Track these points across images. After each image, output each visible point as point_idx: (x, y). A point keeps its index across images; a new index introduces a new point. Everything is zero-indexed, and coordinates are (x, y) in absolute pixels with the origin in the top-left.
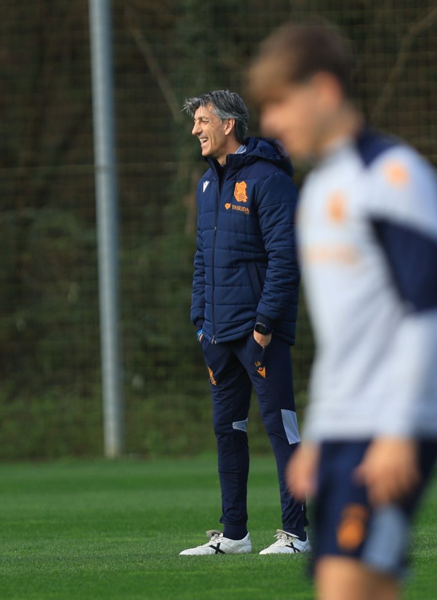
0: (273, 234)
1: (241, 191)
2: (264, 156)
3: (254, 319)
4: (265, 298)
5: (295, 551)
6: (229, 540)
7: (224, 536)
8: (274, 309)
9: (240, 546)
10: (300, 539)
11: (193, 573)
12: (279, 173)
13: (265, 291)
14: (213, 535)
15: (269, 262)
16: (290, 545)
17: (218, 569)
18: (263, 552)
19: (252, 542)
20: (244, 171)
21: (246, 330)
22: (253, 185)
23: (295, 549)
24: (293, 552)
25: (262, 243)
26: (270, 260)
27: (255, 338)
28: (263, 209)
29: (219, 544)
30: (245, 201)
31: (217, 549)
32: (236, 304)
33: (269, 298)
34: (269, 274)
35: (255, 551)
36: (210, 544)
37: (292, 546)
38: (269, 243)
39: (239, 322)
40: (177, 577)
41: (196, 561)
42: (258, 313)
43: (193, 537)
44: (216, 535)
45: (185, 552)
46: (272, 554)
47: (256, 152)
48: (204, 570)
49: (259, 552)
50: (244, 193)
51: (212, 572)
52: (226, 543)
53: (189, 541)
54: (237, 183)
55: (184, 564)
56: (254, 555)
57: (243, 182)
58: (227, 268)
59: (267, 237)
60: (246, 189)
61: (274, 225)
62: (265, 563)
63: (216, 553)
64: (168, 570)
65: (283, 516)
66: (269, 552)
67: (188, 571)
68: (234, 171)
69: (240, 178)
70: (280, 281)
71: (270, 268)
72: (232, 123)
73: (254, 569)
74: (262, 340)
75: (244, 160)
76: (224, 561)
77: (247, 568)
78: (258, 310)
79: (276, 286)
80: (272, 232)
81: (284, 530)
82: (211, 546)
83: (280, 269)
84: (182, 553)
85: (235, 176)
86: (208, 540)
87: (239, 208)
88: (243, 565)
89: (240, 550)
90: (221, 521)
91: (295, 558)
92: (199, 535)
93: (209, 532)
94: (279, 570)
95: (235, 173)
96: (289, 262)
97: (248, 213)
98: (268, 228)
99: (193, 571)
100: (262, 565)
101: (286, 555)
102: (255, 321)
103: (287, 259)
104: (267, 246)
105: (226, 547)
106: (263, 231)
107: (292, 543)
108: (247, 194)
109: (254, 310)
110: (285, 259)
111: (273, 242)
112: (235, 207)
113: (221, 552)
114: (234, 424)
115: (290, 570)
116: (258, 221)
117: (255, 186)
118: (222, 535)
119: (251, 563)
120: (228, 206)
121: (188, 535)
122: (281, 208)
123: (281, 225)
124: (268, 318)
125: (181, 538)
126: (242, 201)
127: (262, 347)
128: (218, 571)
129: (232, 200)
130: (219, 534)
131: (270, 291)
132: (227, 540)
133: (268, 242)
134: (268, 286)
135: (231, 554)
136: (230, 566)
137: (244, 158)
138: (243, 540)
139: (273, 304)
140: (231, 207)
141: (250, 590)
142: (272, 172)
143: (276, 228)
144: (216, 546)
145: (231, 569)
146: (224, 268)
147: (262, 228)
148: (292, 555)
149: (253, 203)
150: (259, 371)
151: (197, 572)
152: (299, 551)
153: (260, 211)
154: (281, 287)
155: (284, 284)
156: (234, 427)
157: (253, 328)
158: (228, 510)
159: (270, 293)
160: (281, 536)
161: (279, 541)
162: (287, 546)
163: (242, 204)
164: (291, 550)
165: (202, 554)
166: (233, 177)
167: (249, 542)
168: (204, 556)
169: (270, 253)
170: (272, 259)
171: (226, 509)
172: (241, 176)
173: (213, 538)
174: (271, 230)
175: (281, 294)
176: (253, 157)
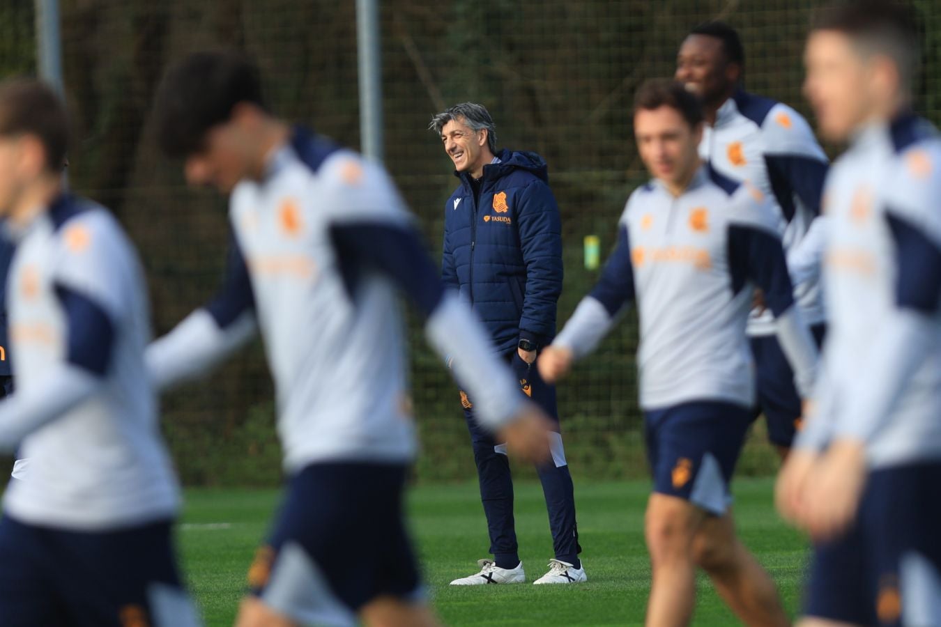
0: (533, 244)
1: (500, 202)
2: (522, 164)
3: (517, 335)
4: (527, 312)
5: (570, 581)
6: (501, 569)
7: (496, 566)
8: (537, 322)
9: (514, 575)
10: (574, 567)
11: (465, 604)
12: (538, 181)
13: (526, 305)
14: (485, 564)
15: (528, 275)
16: (564, 574)
17: (490, 599)
18: (537, 582)
19: (525, 571)
20: (502, 182)
21: (510, 347)
22: (513, 193)
23: (569, 578)
24: (568, 581)
25: (520, 254)
26: (530, 272)
27: (520, 355)
28: (524, 217)
29: (491, 574)
30: (505, 211)
31: (489, 579)
32: (499, 320)
33: (531, 311)
34: (529, 287)
35: (529, 581)
36: (482, 573)
37: (567, 575)
38: (529, 253)
39: (503, 339)
40: (447, 608)
41: (466, 591)
42: (521, 329)
43: (464, 566)
44: (488, 564)
45: (455, 582)
46: (546, 584)
47: (513, 160)
48: (475, 601)
49: (534, 581)
50: (504, 203)
51: (483, 603)
52: (498, 573)
53: (460, 570)
54: (496, 195)
55: (455, 595)
56: (528, 585)
57: (502, 193)
58: (488, 282)
59: (527, 247)
60: (506, 199)
61: (534, 234)
62: (540, 593)
63: (488, 582)
64: (438, 601)
65: (555, 544)
66: (543, 582)
67: (459, 601)
68: (491, 183)
69: (498, 189)
70: (542, 293)
71: (530, 281)
72: (485, 134)
73: (528, 600)
74: (526, 358)
75: (501, 170)
76: (496, 592)
77: (520, 598)
78: (520, 327)
79: (538, 298)
80: (532, 242)
81: (558, 558)
82: (483, 576)
83: (540, 280)
84: (453, 583)
85: (492, 188)
86: (480, 569)
87: (499, 219)
88: (517, 596)
89: (513, 580)
90: (491, 551)
91: (570, 588)
92: (470, 564)
93: (481, 561)
94: (554, 601)
95: (494, 184)
96: (549, 272)
97: (509, 223)
98: (528, 237)
99: (464, 601)
100: (536, 596)
101: (561, 585)
102: (518, 338)
103: (548, 270)
104: (526, 258)
105: (499, 577)
106: (523, 242)
107: (566, 572)
108: (507, 204)
109: (517, 326)
110: (546, 269)
111: (534, 251)
112: (495, 219)
113: (493, 581)
114: (495, 447)
115: (566, 601)
116: (518, 231)
117: (515, 194)
118: (494, 564)
119: (525, 594)
120: (487, 218)
121: (459, 564)
122: (542, 217)
123: (541, 234)
124: (532, 333)
125: (452, 566)
126: (503, 212)
127: (527, 364)
128: (491, 602)
129: (491, 211)
130: (491, 564)
131: (532, 304)
132: (499, 570)
133: (527, 252)
134: (529, 299)
135: (504, 583)
136: (503, 596)
137: (501, 167)
138: (516, 569)
139: (536, 317)
140: (491, 218)
141: (523, 621)
142: (531, 180)
143: (536, 237)
144: (488, 575)
145: (504, 600)
146: (485, 282)
147: (522, 237)
148: (567, 585)
149: (514, 212)
150: (525, 390)
151: (468, 603)
152: (574, 580)
153: (520, 220)
154: (543, 299)
155: (545, 296)
156: (496, 451)
157: (517, 344)
158: (497, 540)
159: (533, 306)
160: (555, 565)
161: (553, 570)
162: (561, 575)
163: (502, 214)
164: (565, 580)
165: (473, 584)
166: (491, 189)
167: (523, 570)
168: (475, 586)
169: (529, 265)
170: (533, 270)
171: (494, 540)
172: (499, 187)
173: (484, 568)
174: (530, 240)
175: (544, 306)
176: (511, 166)
